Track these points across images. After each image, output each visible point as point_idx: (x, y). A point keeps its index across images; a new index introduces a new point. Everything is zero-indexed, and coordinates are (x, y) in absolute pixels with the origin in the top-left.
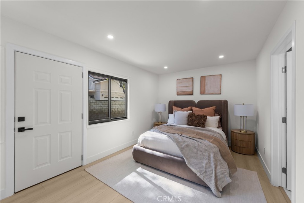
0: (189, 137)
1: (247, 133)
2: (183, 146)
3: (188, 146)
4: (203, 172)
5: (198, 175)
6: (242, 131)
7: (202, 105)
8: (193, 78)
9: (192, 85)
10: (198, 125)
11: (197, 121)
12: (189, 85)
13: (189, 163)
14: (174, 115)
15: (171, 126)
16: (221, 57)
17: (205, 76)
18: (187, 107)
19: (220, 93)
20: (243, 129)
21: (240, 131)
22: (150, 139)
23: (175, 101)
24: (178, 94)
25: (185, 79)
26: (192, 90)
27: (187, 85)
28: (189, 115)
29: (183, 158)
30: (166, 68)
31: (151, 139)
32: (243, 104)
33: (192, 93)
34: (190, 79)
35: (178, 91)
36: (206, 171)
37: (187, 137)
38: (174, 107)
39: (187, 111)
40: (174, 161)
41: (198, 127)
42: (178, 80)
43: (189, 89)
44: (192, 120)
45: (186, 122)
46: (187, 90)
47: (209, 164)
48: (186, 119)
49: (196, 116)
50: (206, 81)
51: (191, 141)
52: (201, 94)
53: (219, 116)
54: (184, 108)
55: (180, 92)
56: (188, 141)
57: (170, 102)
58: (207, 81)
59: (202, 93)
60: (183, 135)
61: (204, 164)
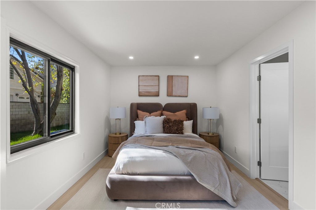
0: (190, 148)
1: (214, 135)
2: (189, 160)
3: (195, 158)
4: (217, 185)
5: (212, 190)
6: (210, 134)
7: (171, 108)
8: (159, 76)
9: (158, 85)
10: (177, 132)
11: (176, 128)
12: (155, 85)
13: (200, 179)
14: (145, 122)
15: (147, 136)
16: (197, 57)
17: (172, 76)
18: (157, 111)
19: (186, 95)
20: (210, 132)
21: (208, 134)
22: (138, 159)
23: (137, 103)
24: (141, 94)
25: (149, 77)
26: (158, 91)
27: (152, 84)
28: (163, 121)
29: (192, 176)
30: (131, 58)
31: (142, 159)
32: (211, 107)
33: (157, 95)
34: (156, 77)
35: (140, 91)
36: (220, 184)
37: (188, 148)
38: (140, 112)
39: (160, 116)
40: (180, 182)
41: (178, 134)
42: (140, 77)
43: (154, 90)
44: (170, 126)
45: (161, 129)
46: (152, 91)
47: (221, 174)
48: (161, 126)
49: (173, 122)
50: (173, 82)
51: (196, 153)
52: (168, 95)
53: (192, 120)
54: (152, 113)
55: (143, 93)
56: (192, 153)
57: (132, 105)
58: (175, 81)
59: (170, 94)
60: (180, 147)
61: (217, 176)
